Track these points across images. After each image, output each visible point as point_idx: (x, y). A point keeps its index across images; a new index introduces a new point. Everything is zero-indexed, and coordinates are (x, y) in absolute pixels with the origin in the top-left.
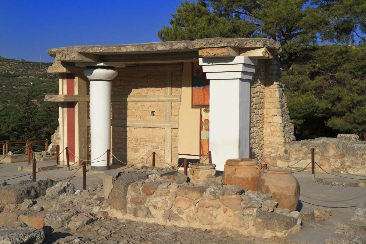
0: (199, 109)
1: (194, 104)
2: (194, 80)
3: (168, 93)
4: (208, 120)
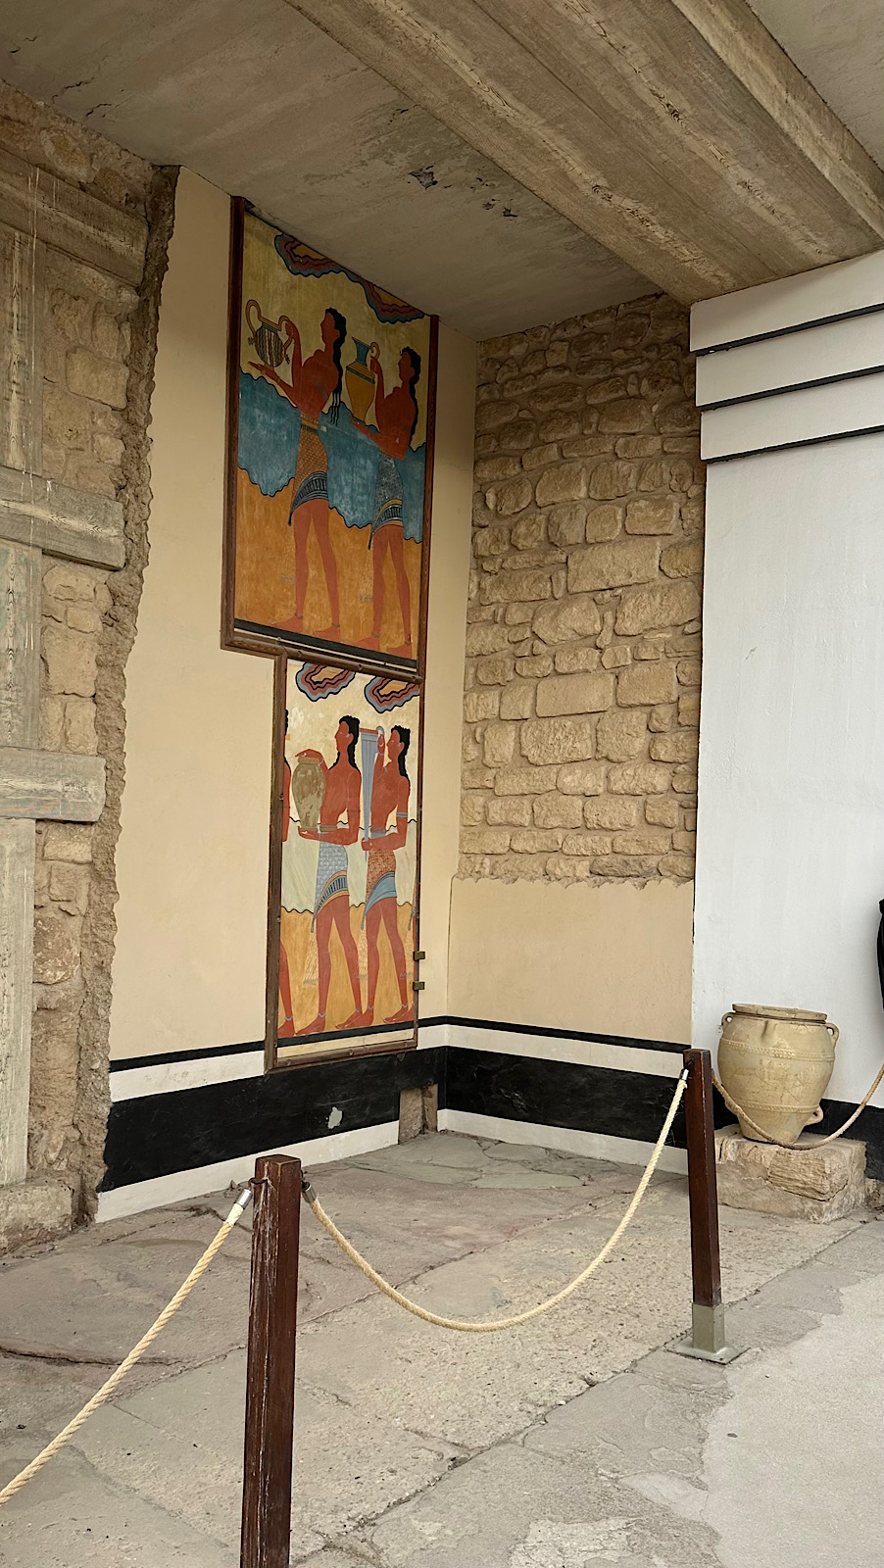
0: (269, 663)
1: (237, 617)
2: (242, 408)
3: (13, 446)
4: (318, 755)
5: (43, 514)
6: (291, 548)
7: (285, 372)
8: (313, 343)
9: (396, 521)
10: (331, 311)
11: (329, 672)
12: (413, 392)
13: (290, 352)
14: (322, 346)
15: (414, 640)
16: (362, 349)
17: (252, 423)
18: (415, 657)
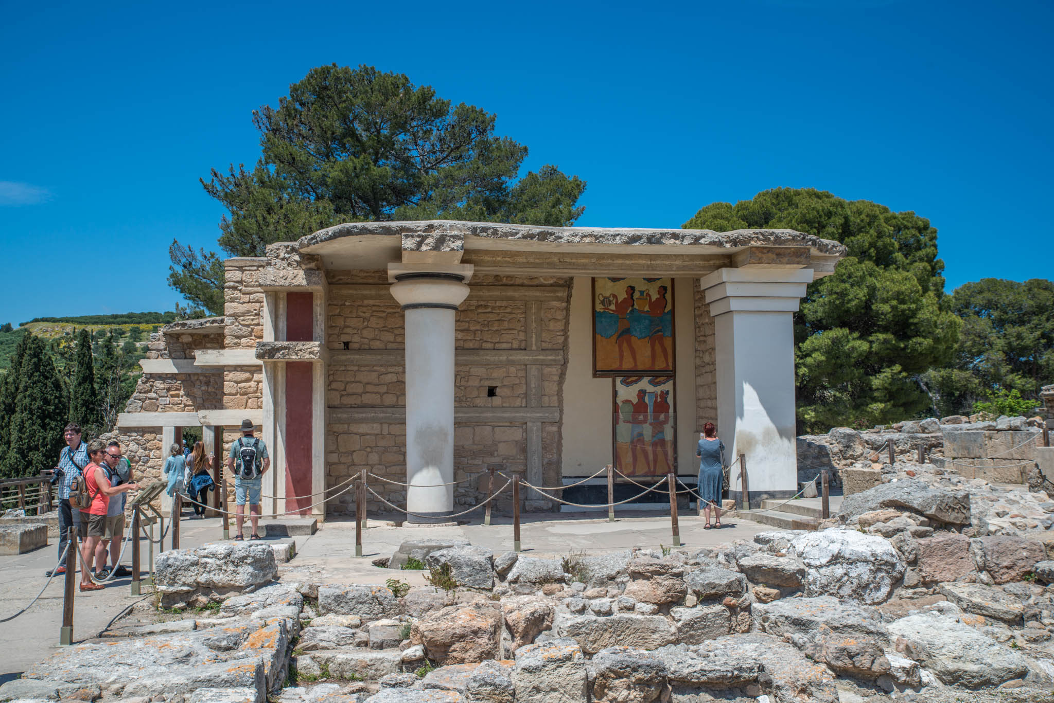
1: (597, 370)
2: (597, 319)
3: (534, 346)
4: (630, 401)
5: (541, 357)
6: (617, 349)
7: (613, 307)
8: (622, 296)
9: (660, 333)
10: (630, 287)
11: (634, 378)
12: (664, 297)
13: (614, 302)
14: (626, 296)
15: (670, 364)
16: (642, 293)
17: (601, 322)
18: (671, 369)
